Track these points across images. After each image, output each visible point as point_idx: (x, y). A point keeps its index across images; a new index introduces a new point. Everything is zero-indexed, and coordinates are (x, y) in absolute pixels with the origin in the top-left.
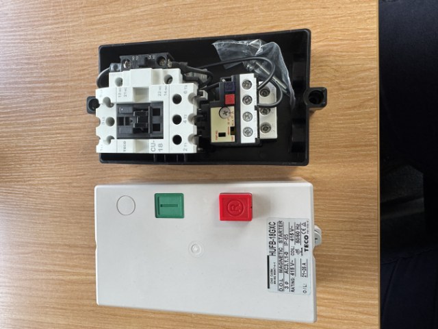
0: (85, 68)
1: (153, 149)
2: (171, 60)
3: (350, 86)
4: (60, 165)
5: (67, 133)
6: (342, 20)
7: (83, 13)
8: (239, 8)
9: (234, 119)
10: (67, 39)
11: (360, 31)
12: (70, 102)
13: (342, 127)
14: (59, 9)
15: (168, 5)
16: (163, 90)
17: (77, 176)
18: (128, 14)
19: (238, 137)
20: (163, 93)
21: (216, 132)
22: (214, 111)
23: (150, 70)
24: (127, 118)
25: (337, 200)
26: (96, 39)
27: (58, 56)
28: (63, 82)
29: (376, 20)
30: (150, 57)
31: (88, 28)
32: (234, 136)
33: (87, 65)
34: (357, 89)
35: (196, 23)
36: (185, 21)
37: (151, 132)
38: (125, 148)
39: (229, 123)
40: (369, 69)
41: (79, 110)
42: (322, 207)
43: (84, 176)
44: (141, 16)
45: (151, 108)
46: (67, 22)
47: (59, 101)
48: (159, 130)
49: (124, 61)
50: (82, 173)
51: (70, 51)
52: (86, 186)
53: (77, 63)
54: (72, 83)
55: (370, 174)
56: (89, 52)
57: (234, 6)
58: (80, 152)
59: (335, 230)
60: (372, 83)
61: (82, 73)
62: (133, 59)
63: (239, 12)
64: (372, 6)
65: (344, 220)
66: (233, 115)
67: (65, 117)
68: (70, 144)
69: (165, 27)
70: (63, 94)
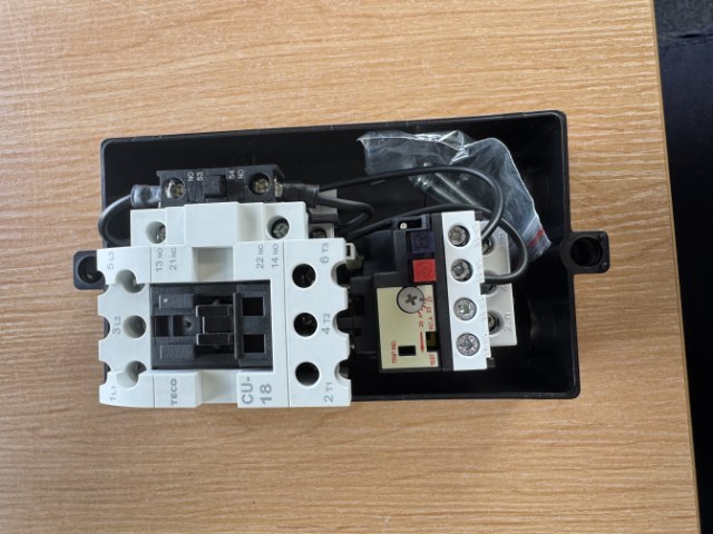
0: (69, 180)
1: (247, 399)
2: (280, 181)
3: (619, 216)
4: (13, 390)
5: (29, 320)
6: (593, 92)
7: (65, 68)
8: (392, 64)
9: (432, 314)
10: (29, 119)
11: (630, 114)
12: (36, 253)
13: (610, 299)
14: (12, 60)
15: (246, 56)
16: (268, 254)
17: (51, 412)
18: (160, 71)
19: (446, 357)
20: (268, 263)
21: (394, 346)
22: (386, 297)
23: (233, 206)
24: (178, 319)
25: (610, 445)
26: (94, 122)
27: (8, 156)
28: (21, 209)
29: (657, 93)
30: (231, 175)
31: (75, 98)
32: (435, 354)
33: (74, 174)
34: (632, 223)
35: (305, 92)
36: (282, 89)
37: (240, 356)
38: (174, 396)
39: (421, 324)
40: (654, 185)
41: (55, 269)
42: (581, 461)
43: (69, 413)
44: (191, 75)
45: (238, 296)
46: (28, 86)
47: (11, 251)
48: (261, 350)
49: (167, 182)
50: (62, 407)
51: (36, 145)
52: (72, 435)
53: (53, 170)
54: (41, 212)
55: (670, 390)
56: (78, 148)
57: (382, 60)
58: (59, 359)
59: (612, 509)
60: (660, 211)
61: (61, 191)
62: (191, 178)
63: (392, 72)
64: (648, 66)
65: (628, 486)
66: (431, 305)
67: (24, 286)
68: (36, 344)
69: (241, 98)
70: (20, 236)
